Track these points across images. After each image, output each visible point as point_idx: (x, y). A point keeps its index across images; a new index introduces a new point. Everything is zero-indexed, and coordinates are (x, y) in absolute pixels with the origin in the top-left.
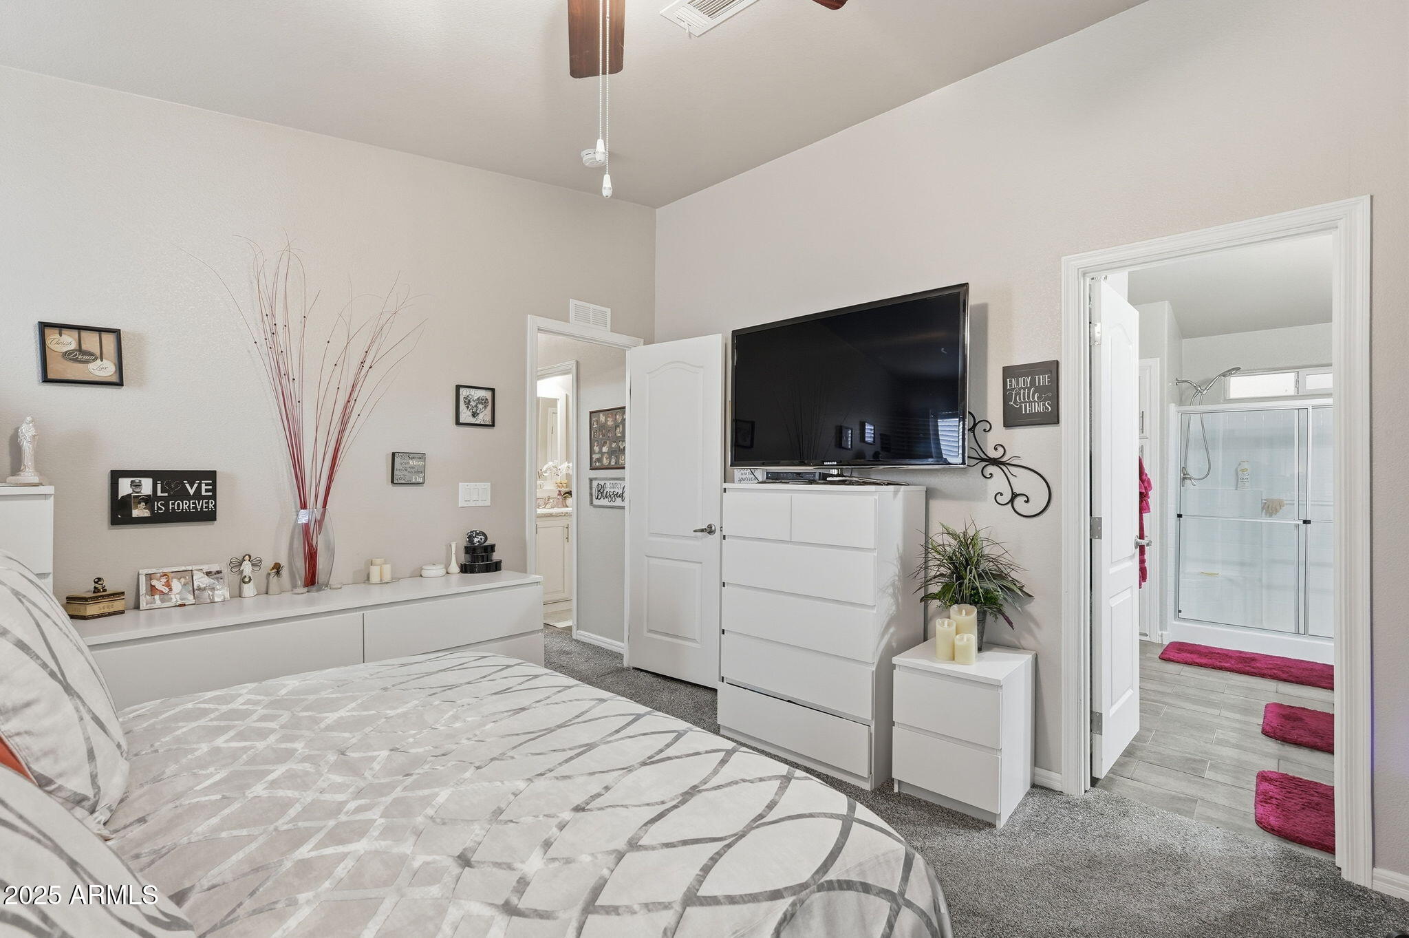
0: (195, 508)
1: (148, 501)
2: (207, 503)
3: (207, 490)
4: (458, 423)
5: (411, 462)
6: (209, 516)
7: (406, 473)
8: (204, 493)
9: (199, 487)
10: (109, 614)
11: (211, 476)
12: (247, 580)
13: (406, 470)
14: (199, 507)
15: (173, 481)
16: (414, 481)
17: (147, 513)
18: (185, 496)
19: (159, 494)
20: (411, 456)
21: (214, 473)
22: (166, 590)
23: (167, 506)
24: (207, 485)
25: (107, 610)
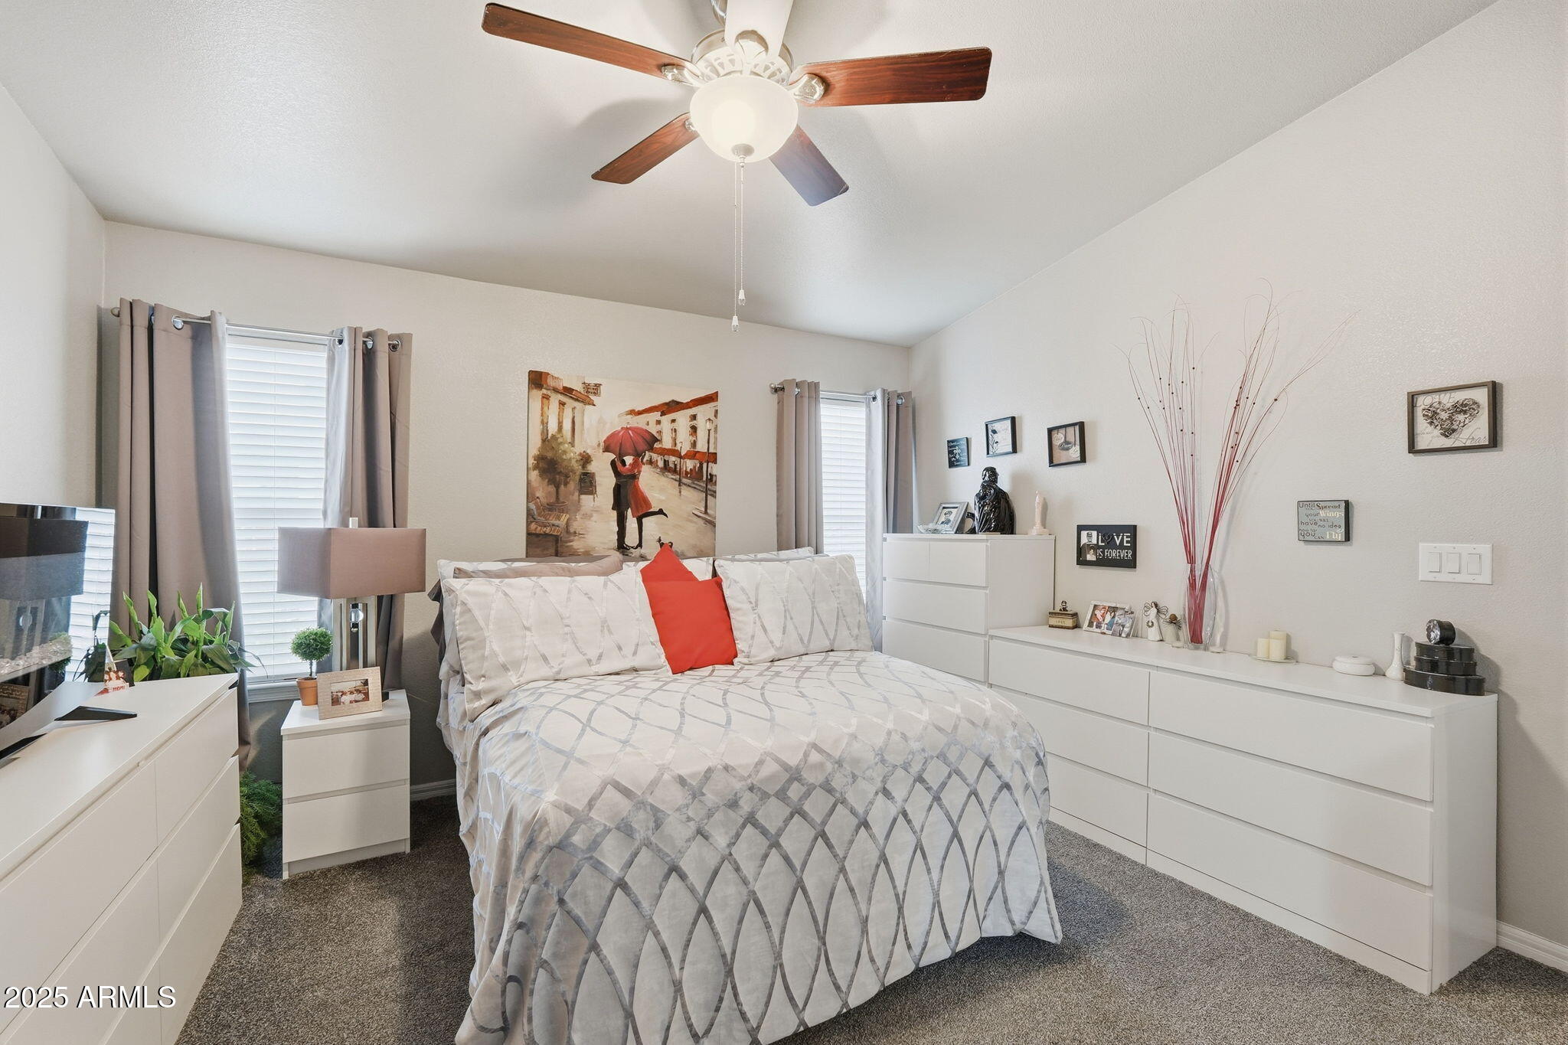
0: (1120, 556)
1: (1096, 547)
2: (1127, 553)
3: (1127, 542)
4: (1412, 449)
5: (1322, 513)
6: (1131, 564)
7: (1315, 527)
8: (1125, 544)
9: (1123, 539)
10: (1062, 627)
11: (1133, 529)
12: (1150, 624)
13: (1316, 524)
14: (1122, 556)
15: (1108, 533)
16: (1328, 538)
17: (1093, 558)
18: (1115, 547)
19: (1100, 544)
20: (1322, 504)
21: (1135, 527)
22: (1101, 620)
23: (1103, 552)
24: (1127, 537)
25: (1060, 624)
